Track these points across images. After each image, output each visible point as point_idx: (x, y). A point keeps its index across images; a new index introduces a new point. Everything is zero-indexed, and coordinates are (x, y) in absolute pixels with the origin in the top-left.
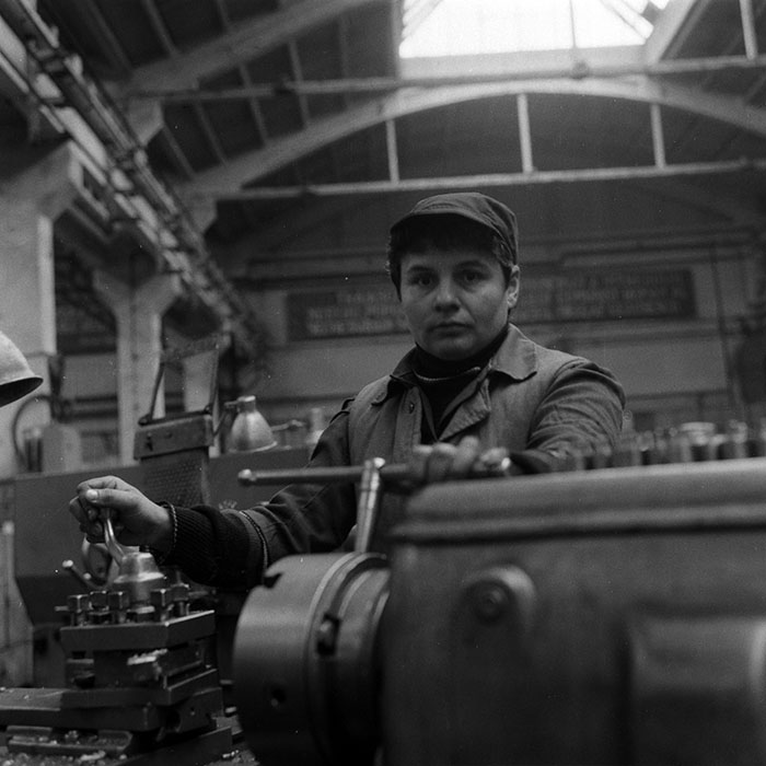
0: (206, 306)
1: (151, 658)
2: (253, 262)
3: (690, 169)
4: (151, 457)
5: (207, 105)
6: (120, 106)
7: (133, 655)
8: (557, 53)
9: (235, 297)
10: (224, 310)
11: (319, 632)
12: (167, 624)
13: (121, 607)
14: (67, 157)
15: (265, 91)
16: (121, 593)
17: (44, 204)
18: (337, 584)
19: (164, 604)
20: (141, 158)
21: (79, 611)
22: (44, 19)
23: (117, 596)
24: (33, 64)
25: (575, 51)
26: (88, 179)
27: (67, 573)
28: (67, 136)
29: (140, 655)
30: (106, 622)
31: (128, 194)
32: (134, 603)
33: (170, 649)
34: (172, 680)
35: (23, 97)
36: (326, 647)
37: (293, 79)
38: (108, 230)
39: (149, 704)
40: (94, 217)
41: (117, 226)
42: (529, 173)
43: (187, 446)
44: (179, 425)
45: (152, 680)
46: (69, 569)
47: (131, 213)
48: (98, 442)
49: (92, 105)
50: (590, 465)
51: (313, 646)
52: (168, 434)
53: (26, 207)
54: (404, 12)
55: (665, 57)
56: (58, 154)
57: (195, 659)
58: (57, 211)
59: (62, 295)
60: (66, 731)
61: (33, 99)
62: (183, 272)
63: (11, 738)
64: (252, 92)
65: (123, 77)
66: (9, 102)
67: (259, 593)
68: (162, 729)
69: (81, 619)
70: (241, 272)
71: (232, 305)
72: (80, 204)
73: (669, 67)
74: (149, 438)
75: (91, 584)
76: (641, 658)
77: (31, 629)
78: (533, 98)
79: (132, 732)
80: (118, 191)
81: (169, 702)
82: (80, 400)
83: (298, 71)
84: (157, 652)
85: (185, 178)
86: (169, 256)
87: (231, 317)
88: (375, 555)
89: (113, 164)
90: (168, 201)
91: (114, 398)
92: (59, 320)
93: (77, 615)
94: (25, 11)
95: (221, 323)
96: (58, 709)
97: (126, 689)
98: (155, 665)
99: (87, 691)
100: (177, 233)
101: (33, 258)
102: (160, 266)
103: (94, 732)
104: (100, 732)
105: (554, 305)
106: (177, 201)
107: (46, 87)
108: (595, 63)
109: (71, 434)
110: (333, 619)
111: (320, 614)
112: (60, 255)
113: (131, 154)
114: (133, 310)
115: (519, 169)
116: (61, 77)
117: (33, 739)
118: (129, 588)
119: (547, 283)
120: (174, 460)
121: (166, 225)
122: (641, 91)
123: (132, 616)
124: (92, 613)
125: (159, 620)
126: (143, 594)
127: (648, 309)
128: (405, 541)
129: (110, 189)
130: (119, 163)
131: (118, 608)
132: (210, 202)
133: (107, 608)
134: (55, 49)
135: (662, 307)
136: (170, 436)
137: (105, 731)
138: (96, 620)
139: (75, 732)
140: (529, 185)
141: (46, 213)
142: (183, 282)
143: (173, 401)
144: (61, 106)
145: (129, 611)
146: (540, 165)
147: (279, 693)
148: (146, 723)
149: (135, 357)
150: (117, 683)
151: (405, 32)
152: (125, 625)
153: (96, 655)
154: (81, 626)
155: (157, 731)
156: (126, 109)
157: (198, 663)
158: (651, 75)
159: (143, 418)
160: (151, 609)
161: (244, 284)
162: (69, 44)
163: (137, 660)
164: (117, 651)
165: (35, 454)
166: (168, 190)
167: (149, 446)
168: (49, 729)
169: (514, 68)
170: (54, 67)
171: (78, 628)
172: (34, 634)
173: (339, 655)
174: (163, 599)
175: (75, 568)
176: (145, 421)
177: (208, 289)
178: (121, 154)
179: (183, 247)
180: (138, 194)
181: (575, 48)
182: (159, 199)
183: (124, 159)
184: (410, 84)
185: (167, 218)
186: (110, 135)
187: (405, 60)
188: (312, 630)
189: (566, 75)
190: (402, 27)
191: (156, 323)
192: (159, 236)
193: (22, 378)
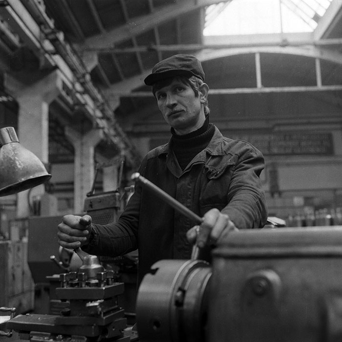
0: (114, 143)
1: (96, 304)
2: (135, 125)
3: (333, 88)
4: (92, 211)
5: (118, 55)
6: (79, 55)
7: (88, 302)
8: (274, 35)
9: (127, 140)
10: (122, 146)
11: (176, 296)
12: (104, 288)
13: (83, 280)
14: (56, 76)
15: (144, 49)
16: (83, 274)
17: (45, 97)
18: (185, 274)
19: (103, 279)
20: (88, 77)
21: (65, 281)
22: (48, 16)
24: (43, 35)
25: (282, 34)
26: (65, 86)
27: (52, 261)
28: (57, 67)
29: (91, 302)
30: (77, 286)
31: (82, 93)
32: (89, 278)
33: (105, 300)
34: (105, 314)
35: (38, 50)
36: (179, 303)
37: (155, 44)
38: (72, 109)
39: (95, 324)
40: (67, 103)
41: (77, 108)
42: (260, 88)
43: (108, 207)
44: (104, 197)
45: (97, 314)
46: (53, 259)
47: (83, 101)
48: (64, 202)
49: (68, 54)
50: (304, 224)
51: (173, 303)
52: (99, 201)
53: (37, 98)
54: (206, 15)
55: (322, 37)
56: (52, 75)
57: (115, 305)
58: (51, 100)
59: (52, 137)
60: (57, 335)
61: (42, 51)
62: (104, 128)
63: (32, 337)
64: (137, 49)
65: (81, 42)
66: (31, 52)
67: (148, 277)
68: (100, 336)
69: (65, 284)
70: (129, 129)
71: (126, 144)
72: (61, 97)
73: (325, 42)
74: (91, 202)
77: (34, 285)
78: (262, 55)
79: (87, 337)
80: (77, 92)
81: (104, 324)
82: (58, 184)
83: (158, 41)
84: (99, 301)
85: (106, 87)
86: (99, 121)
87: (125, 149)
88: (200, 261)
89: (75, 80)
90: (99, 97)
91: (72, 183)
92: (50, 148)
93: (63, 283)
94: (40, 12)
95: (120, 152)
96: (53, 325)
97: (84, 317)
98: (98, 307)
99: (67, 317)
100: (102, 111)
101: (39, 121)
102: (94, 125)
103: (70, 336)
104: (72, 336)
105: (269, 148)
106: (103, 97)
107: (48, 46)
108: (291, 40)
109: (53, 199)
110: (182, 290)
111: (177, 288)
112: (51, 119)
113: (84, 76)
114: (82, 144)
115: (255, 86)
116: (54, 41)
117: (42, 338)
118: (87, 271)
119: (267, 137)
120: (101, 212)
121: (98, 107)
122: (312, 52)
123: (88, 284)
124: (70, 282)
125: (100, 286)
126: (93, 274)
127: (312, 150)
128: (219, 256)
129: (74, 91)
130: (78, 79)
131: (82, 280)
132: (117, 98)
133: (77, 280)
134: (53, 29)
135: (318, 150)
136: (100, 202)
137: (74, 336)
138: (72, 285)
139: (61, 336)
140: (259, 93)
141: (46, 101)
142: (104, 133)
143: (97, 185)
144: (54, 54)
145: (87, 281)
146: (265, 84)
147: (157, 323)
148: (93, 333)
149: (82, 165)
150: (80, 314)
151: (206, 24)
152: (85, 288)
153: (71, 301)
154: (65, 288)
155: (98, 337)
156: (82, 56)
157: (116, 306)
158: (315, 45)
159: (88, 193)
160: (96, 281)
161: (130, 134)
162: (59, 27)
163: (90, 304)
164: (81, 300)
165: (37, 207)
166: (99, 91)
167: (91, 206)
168: (49, 334)
169: (255, 41)
170: (52, 37)
171: (64, 288)
172: (35, 287)
173: (185, 307)
174: (102, 277)
175: (56, 259)
176: (89, 195)
177: (115, 136)
178: (79, 75)
179: (105, 117)
180: (86, 93)
181: (282, 33)
182: (95, 96)
183: (80, 78)
184: (207, 47)
185: (98, 104)
186: (75, 67)
187: (206, 37)
188: (172, 295)
189: (277, 45)
190: (205, 22)
191: (92, 151)
192: (94, 111)
193: (43, 175)
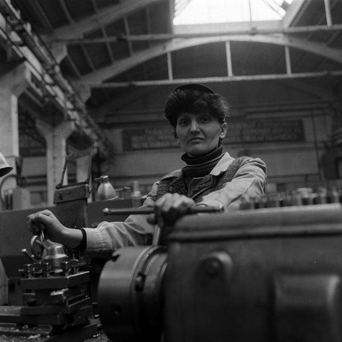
0: (86, 135)
1: (61, 293)
2: (107, 116)
3: (302, 75)
4: (62, 203)
5: (87, 46)
6: (48, 46)
7: (53, 291)
8: (243, 23)
9: (99, 132)
10: (94, 137)
11: (136, 282)
12: (68, 277)
13: (48, 270)
14: (24, 68)
15: (113, 39)
16: (47, 264)
17: (14, 89)
18: (144, 260)
19: (67, 268)
20: (57, 69)
21: (29, 271)
22: (14, 7)
23: (46, 265)
24: (9, 27)
26: (34, 78)
27: (24, 254)
28: (24, 59)
29: (56, 291)
30: (41, 276)
31: (52, 85)
32: (54, 268)
33: (69, 288)
34: (70, 302)
35: (5, 41)
36: (139, 287)
37: (125, 34)
38: (42, 101)
39: (60, 313)
40: (36, 95)
41: (47, 99)
42: (231, 76)
43: (77, 198)
44: (74, 188)
45: (62, 302)
46: (25, 252)
47: (53, 93)
48: (38, 196)
49: (36, 45)
50: (257, 206)
51: (133, 287)
53: (6, 90)
54: (175, 5)
55: (291, 26)
56: (20, 66)
57: (81, 293)
58: (20, 93)
59: (22, 130)
60: (23, 325)
61: (9, 42)
62: (76, 120)
64: (107, 40)
65: (49, 33)
67: (110, 263)
68: (66, 324)
69: (29, 275)
70: (102, 120)
71: (98, 135)
72: (30, 89)
73: (293, 30)
74: (60, 194)
75: (34, 259)
76: (279, 292)
77: (7, 279)
78: (232, 43)
79: (52, 326)
80: (47, 84)
81: (69, 312)
82: (30, 177)
83: (128, 31)
84: (64, 290)
85: (77, 78)
86: (70, 113)
87: (98, 140)
88: (160, 247)
89: (44, 72)
90: (69, 88)
91: (45, 176)
92: (20, 142)
93: (28, 273)
95: (93, 143)
96: (19, 315)
97: (50, 306)
98: (63, 295)
99: (32, 307)
100: (73, 102)
101: (9, 114)
102: (66, 117)
103: (36, 325)
104: (38, 325)
105: (241, 136)
106: (74, 88)
107: (15, 37)
108: (260, 28)
109: (25, 192)
110: (142, 275)
111: (137, 273)
112: (21, 112)
113: (53, 67)
114: (54, 137)
115: (226, 75)
116: (21, 33)
117: (8, 328)
118: (51, 261)
119: (239, 126)
120: (71, 204)
121: (68, 99)
122: (280, 40)
123: (53, 274)
124: (34, 273)
125: (65, 276)
126: (57, 264)
127: (283, 137)
128: (175, 240)
129: (44, 83)
130: (47, 71)
131: (46, 270)
132: (88, 89)
133: (42, 270)
134: (19, 20)
135: (290, 137)
136: (70, 193)
137: (40, 325)
138: (37, 276)
139: (27, 326)
140: (231, 82)
141: (15, 94)
142: (76, 125)
143: (71, 178)
144: (21, 45)
145: (51, 271)
146: (236, 73)
147: (118, 308)
148: (59, 322)
149: (54, 158)
150: (45, 304)
151: (176, 14)
152: (49, 278)
153: (36, 291)
154: (30, 278)
155: (64, 325)
156: (51, 47)
157: (82, 295)
158: (285, 33)
159: (58, 185)
160: (61, 271)
161: (103, 126)
162: (25, 18)
163: (55, 293)
164: (46, 289)
166: (70, 83)
167: (61, 198)
168: (15, 324)
170: (18, 28)
171: (28, 279)
172: (9, 281)
173: (145, 291)
174: (67, 266)
175: (27, 252)
176: (59, 187)
177: (87, 128)
178: (49, 67)
179: (76, 109)
180: (56, 85)
181: (251, 21)
182: (66, 87)
183: (50, 70)
184: (177, 37)
185: (69, 96)
186: (43, 59)
187: (176, 26)
188: (133, 280)
189: (246, 33)
190: (175, 11)
191: (64, 143)
192: (65, 104)
193: (3, 167)
